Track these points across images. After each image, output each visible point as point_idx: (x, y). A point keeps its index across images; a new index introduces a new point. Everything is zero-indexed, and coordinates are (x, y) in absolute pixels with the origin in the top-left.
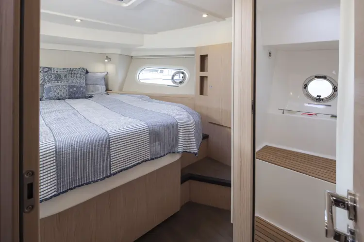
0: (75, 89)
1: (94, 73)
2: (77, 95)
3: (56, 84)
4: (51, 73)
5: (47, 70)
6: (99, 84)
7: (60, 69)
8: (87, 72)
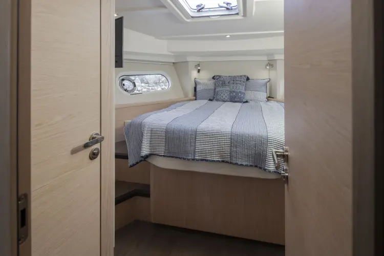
0: (234, 94)
1: (257, 79)
2: (236, 100)
3: (222, 89)
4: (220, 80)
5: (218, 77)
6: (258, 91)
7: (226, 77)
8: (248, 79)
